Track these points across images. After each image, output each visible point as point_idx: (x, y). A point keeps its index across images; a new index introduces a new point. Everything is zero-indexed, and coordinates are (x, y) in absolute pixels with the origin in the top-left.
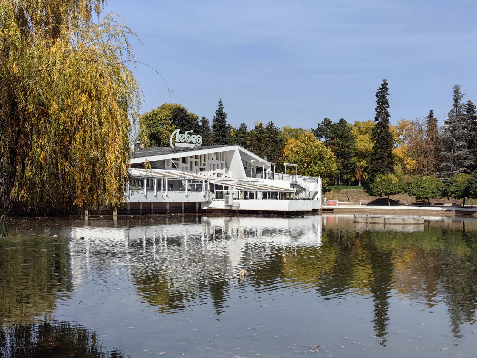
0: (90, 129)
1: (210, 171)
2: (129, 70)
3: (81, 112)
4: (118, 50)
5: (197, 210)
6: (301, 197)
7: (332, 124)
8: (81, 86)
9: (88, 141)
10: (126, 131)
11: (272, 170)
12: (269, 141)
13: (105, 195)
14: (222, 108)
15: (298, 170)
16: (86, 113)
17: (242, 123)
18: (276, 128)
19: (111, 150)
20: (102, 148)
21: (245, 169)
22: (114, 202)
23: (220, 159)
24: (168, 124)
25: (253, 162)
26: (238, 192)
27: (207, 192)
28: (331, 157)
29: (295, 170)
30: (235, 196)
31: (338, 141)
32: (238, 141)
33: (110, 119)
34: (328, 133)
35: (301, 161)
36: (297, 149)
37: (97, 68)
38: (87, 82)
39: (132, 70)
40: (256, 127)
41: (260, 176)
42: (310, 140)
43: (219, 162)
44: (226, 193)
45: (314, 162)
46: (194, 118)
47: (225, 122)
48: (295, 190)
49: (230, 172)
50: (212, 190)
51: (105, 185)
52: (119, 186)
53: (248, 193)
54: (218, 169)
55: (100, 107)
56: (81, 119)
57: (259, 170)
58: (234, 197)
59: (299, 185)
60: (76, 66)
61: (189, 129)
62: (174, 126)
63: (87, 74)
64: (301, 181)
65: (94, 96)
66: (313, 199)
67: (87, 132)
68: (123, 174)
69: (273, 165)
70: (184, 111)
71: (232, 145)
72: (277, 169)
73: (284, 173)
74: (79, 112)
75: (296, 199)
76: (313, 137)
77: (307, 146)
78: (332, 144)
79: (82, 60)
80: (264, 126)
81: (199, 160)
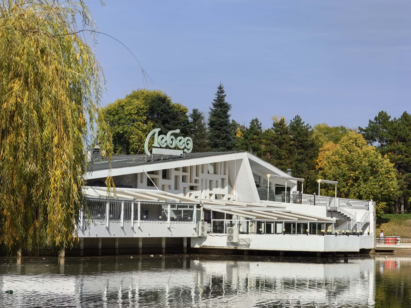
0: (26, 131)
1: (204, 190)
2: (85, 43)
3: (12, 106)
4: (70, 15)
5: (185, 251)
6: (343, 231)
7: (390, 120)
8: (13, 67)
9: (21, 150)
10: (79, 134)
11: (299, 189)
12: (295, 145)
13: (46, 229)
14: (223, 97)
15: (338, 189)
16: (20, 107)
17: (254, 119)
18: (304, 127)
19: (56, 161)
20: (42, 159)
21: (259, 188)
22: (58, 239)
23: (219, 173)
24: (141, 121)
25: (271, 177)
26: (248, 222)
27: (200, 223)
28: (389, 171)
29: (334, 190)
30: (243, 229)
31: (400, 147)
32: (247, 145)
33: (55, 116)
34: (384, 134)
35: (343, 176)
36: (337, 158)
37: (38, 41)
38: (22, 62)
39: (90, 43)
40: (274, 125)
41: (281, 198)
42: (356, 144)
43: (218, 177)
44: (228, 224)
45: (362, 177)
46: (181, 111)
47: (227, 117)
48: (334, 219)
49: (235, 192)
50: (207, 219)
51: (46, 213)
52: (68, 216)
53: (263, 224)
54: (217, 187)
55: (41, 99)
56: (12, 117)
57: (280, 190)
58: (241, 231)
59: (340, 212)
60: (7, 38)
61: (173, 127)
62: (151, 124)
63: (23, 50)
64: (343, 206)
65: (33, 83)
66: (361, 234)
67: (22, 136)
68: (73, 197)
69: (301, 183)
70: (166, 101)
71: (238, 151)
72: (306, 187)
73: (317, 194)
74: (10, 105)
75: (336, 234)
76: (362, 140)
77: (352, 153)
78: (391, 151)
79: (16, 29)
80: (287, 124)
81: (188, 174)
